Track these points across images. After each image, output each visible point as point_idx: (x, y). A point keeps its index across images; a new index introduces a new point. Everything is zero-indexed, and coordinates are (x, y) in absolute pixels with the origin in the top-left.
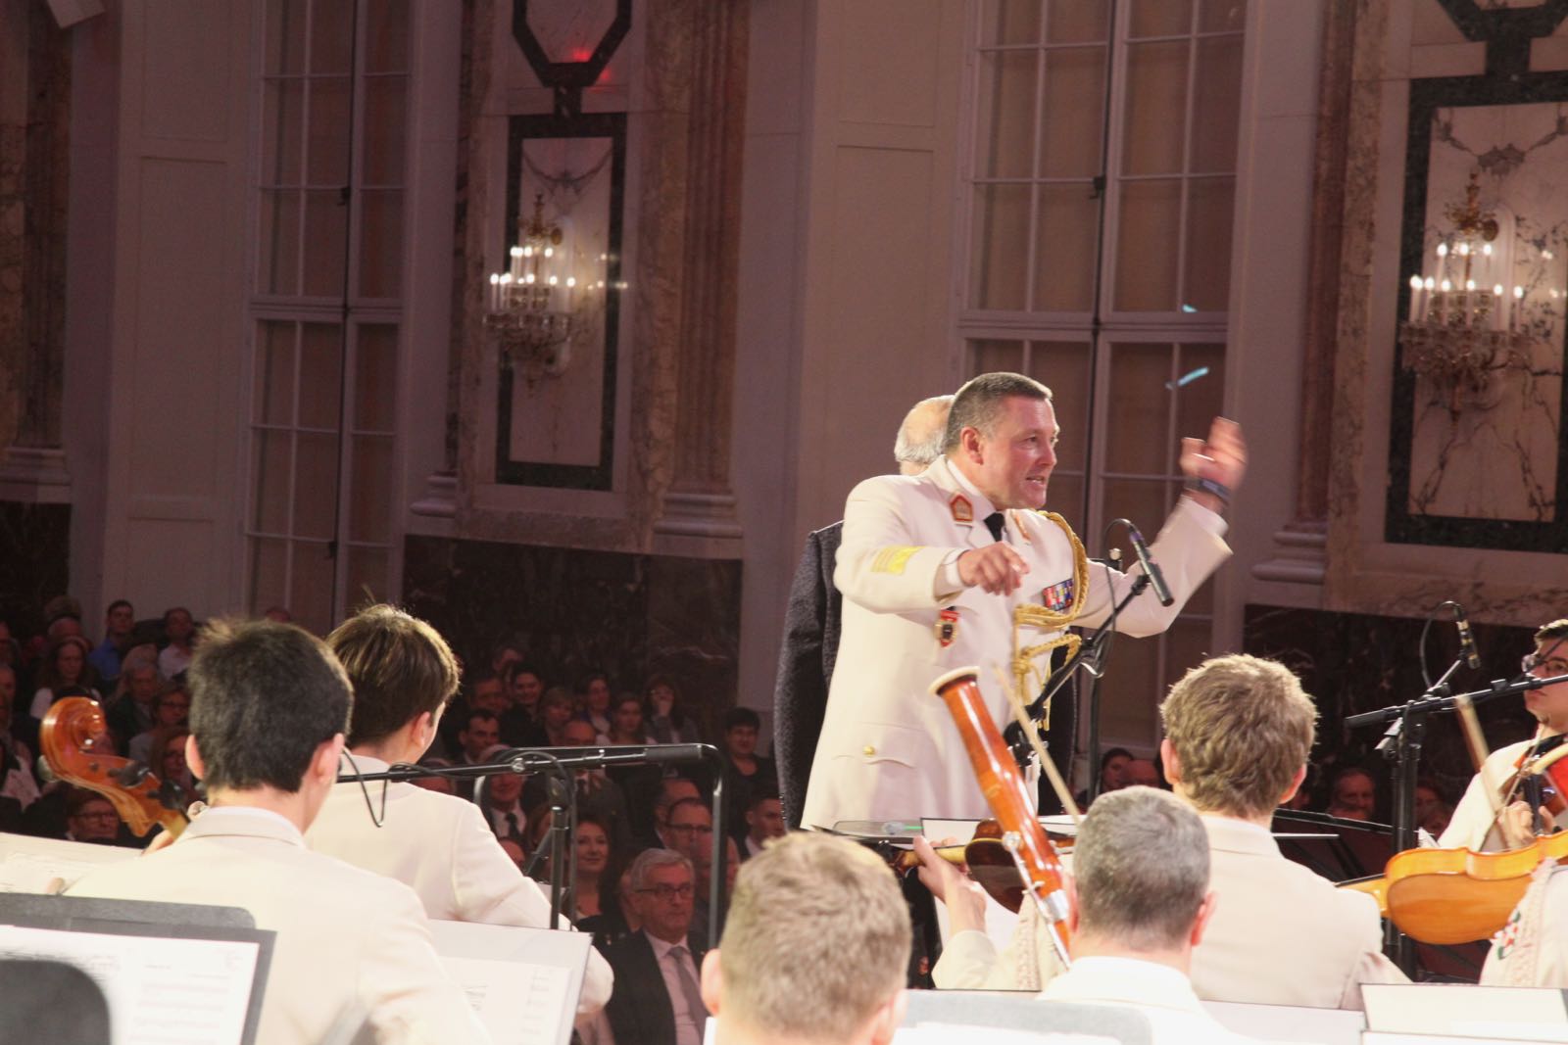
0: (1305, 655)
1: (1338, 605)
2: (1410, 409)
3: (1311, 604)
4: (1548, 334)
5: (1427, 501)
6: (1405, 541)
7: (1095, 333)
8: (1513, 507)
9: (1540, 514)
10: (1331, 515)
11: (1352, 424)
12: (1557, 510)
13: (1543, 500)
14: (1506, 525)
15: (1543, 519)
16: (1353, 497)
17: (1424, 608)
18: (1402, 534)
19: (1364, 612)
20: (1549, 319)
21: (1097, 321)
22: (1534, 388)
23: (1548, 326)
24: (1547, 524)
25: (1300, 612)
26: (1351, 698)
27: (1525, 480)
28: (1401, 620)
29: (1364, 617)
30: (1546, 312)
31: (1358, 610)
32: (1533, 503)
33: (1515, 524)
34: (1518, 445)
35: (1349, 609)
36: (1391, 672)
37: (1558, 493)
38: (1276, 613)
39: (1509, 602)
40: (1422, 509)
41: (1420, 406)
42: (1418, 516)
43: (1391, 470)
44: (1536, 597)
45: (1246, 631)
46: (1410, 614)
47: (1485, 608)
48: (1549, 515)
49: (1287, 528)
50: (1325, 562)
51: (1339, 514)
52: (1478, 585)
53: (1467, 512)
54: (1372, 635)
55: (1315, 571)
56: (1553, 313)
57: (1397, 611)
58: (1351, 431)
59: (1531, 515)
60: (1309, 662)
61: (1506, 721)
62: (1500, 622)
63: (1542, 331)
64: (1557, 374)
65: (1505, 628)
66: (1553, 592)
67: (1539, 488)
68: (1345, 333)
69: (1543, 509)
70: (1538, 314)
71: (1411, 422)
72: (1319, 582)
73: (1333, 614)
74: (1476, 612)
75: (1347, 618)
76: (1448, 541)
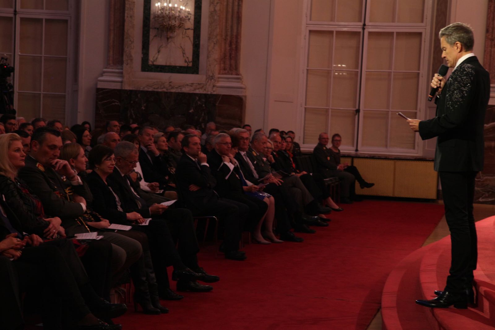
0: (116, 101)
1: (127, 87)
2: (148, 37)
3: (117, 87)
4: (189, 19)
5: (154, 61)
6: (148, 71)
7: (15, 14)
8: (180, 62)
9: (188, 64)
10: (124, 65)
11: (130, 41)
12: (193, 64)
13: (189, 61)
14: (178, 67)
15: (189, 66)
16: (132, 60)
17: (154, 88)
18: (147, 70)
19: (136, 90)
20: (189, 16)
21: (15, 11)
22: (186, 33)
23: (189, 17)
24: (190, 67)
25: (114, 90)
26: (132, 112)
27: (183, 56)
28: (147, 92)
29: (136, 91)
30: (188, 14)
31: (134, 89)
32: (186, 61)
33: (181, 67)
34: (181, 47)
35: (131, 89)
36: (145, 105)
37: (193, 59)
38: (107, 90)
39: (179, 86)
40: (153, 63)
41: (151, 37)
42: (151, 65)
43: (142, 53)
44: (188, 85)
45: (96, 95)
46: (150, 90)
47: (173, 88)
48: (190, 65)
49: (107, 68)
50: (122, 77)
51: (127, 64)
52: (170, 82)
53: (166, 64)
54: (139, 95)
55: (119, 79)
56: (190, 14)
57: (146, 89)
58: (130, 42)
59: (186, 65)
60: (117, 103)
61: (180, 116)
62: (177, 91)
63: (187, 18)
64: (192, 29)
65: (179, 93)
66: (192, 84)
67: (187, 58)
68: (127, 17)
69: (189, 63)
70: (186, 14)
71: (149, 41)
72: (122, 82)
73: (126, 90)
74: (170, 89)
75: (131, 91)
76: (161, 71)
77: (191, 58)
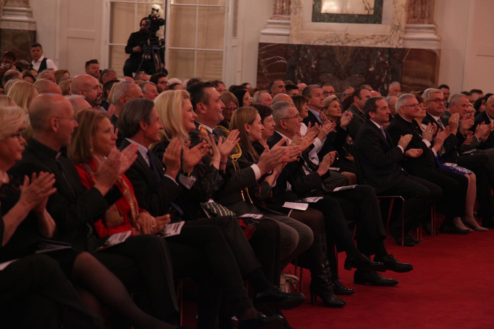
0: (282, 58)
1: (295, 42)
3: (283, 41)
6: (320, 21)
9: (369, 12)
10: (292, 14)
12: (374, 11)
13: (370, 8)
14: (356, 16)
15: (370, 14)
16: (300, 8)
17: (327, 42)
18: (318, 20)
19: (305, 44)
24: (371, 15)
25: (280, 45)
26: (301, 70)
28: (319, 46)
29: (305, 46)
31: (303, 43)
32: (366, 9)
33: (360, 15)
35: (299, 43)
36: (315, 62)
37: (375, 6)
38: (271, 45)
39: (358, 39)
40: (326, 11)
42: (324, 14)
44: (368, 37)
45: (259, 51)
46: (322, 44)
47: (349, 41)
48: (372, 12)
49: (271, 19)
50: (290, 29)
51: (295, 14)
52: (346, 35)
53: (342, 12)
54: (309, 51)
55: (286, 32)
57: (317, 43)
59: (366, 12)
60: (283, 60)
61: (357, 75)
62: (355, 45)
65: (357, 47)
66: (374, 36)
67: (368, 4)
69: (370, 11)
72: (288, 35)
73: (294, 45)
74: (346, 43)
75: (299, 46)
76: (335, 21)
77: (372, 5)
